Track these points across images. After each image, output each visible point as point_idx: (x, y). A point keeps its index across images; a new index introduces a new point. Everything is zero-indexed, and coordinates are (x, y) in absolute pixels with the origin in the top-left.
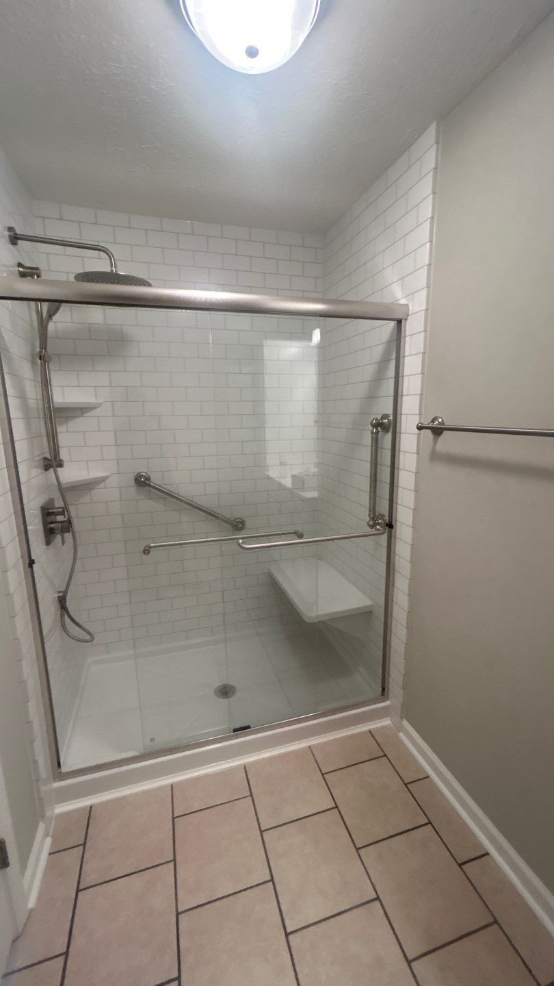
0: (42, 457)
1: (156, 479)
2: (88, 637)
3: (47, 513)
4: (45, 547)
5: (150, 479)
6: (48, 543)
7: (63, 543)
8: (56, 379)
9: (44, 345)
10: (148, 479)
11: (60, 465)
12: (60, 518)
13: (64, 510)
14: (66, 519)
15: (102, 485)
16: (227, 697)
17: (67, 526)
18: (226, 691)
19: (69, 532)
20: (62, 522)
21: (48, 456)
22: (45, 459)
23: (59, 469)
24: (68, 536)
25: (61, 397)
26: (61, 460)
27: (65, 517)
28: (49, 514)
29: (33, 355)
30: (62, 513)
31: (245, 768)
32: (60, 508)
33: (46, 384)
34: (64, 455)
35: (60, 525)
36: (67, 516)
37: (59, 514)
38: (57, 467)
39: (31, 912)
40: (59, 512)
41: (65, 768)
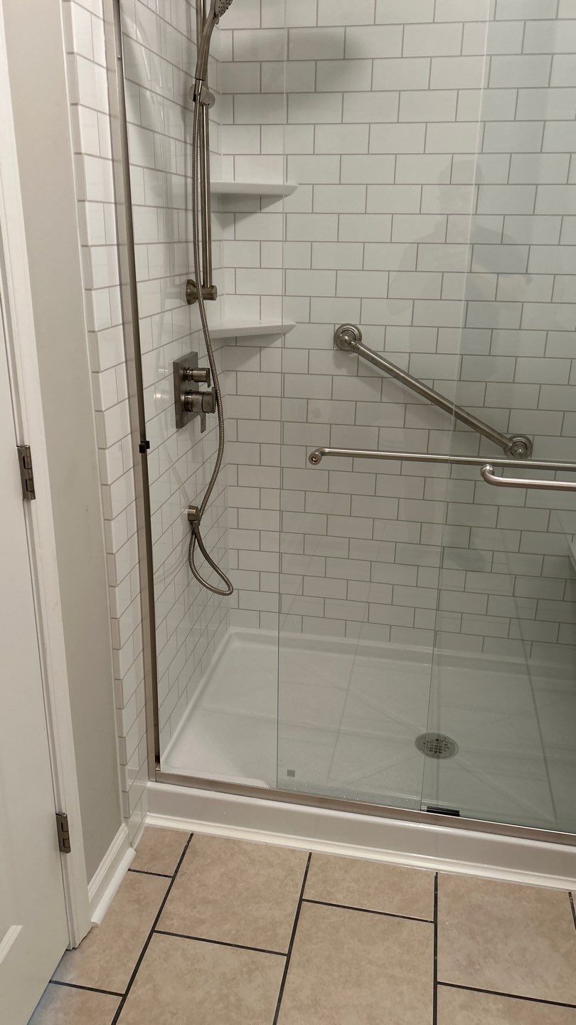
0: (184, 279)
3: (184, 374)
9: (202, 75)
10: (358, 338)
11: (211, 296)
13: (209, 375)
14: (210, 390)
15: (280, 341)
17: (214, 401)
19: (213, 412)
20: (203, 394)
22: (189, 282)
25: (223, 175)
26: (212, 287)
27: (209, 386)
29: (185, 96)
30: (206, 379)
31: (436, 877)
32: (203, 369)
36: (212, 385)
38: (205, 298)
39: (94, 927)
40: (201, 376)
41: (164, 768)
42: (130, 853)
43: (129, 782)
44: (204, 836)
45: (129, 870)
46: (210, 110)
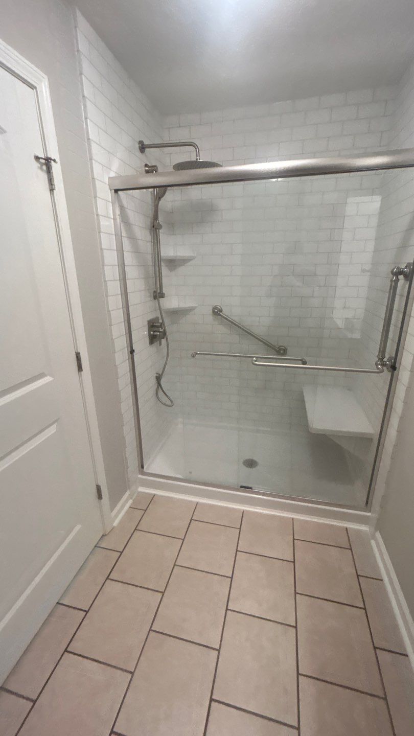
0: (152, 290)
1: (225, 312)
2: (170, 403)
4: (148, 345)
5: (222, 311)
6: (150, 343)
8: (164, 239)
11: (162, 295)
12: (159, 329)
13: (162, 325)
15: (193, 312)
16: (250, 468)
17: (164, 334)
18: (250, 464)
19: (163, 338)
21: (155, 290)
22: (154, 292)
23: (161, 300)
24: (164, 341)
26: (163, 293)
28: (153, 326)
30: (161, 326)
32: (160, 323)
34: (165, 290)
36: (163, 329)
37: (158, 327)
38: (160, 298)
40: (159, 325)
41: (146, 470)
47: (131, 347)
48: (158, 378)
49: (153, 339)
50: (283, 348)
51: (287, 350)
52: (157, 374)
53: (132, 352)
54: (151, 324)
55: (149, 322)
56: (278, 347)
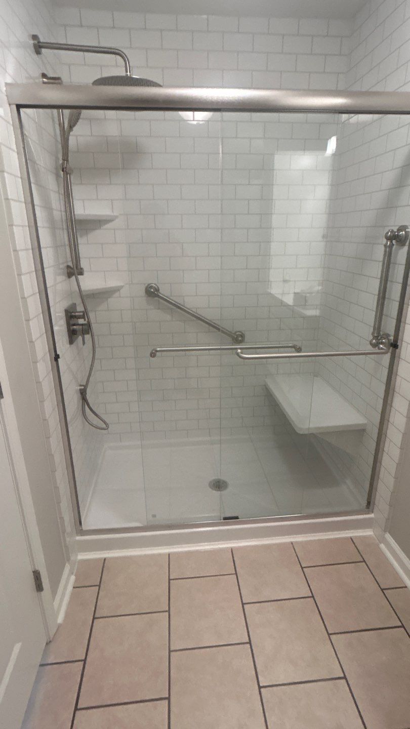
0: (65, 265)
1: (164, 291)
2: (104, 426)
3: (70, 315)
4: (68, 346)
5: (159, 290)
6: (71, 342)
7: (84, 343)
8: (78, 192)
9: (66, 158)
10: (157, 290)
11: (81, 273)
12: (81, 321)
13: (85, 315)
14: (86, 322)
15: (117, 294)
16: (220, 490)
17: (87, 329)
18: (219, 485)
19: (88, 333)
20: (82, 325)
21: (70, 264)
22: (68, 267)
23: (79, 277)
24: (88, 337)
25: (82, 209)
26: (82, 269)
27: (85, 320)
28: (72, 317)
29: (56, 168)
30: (83, 317)
31: (232, 551)
32: (80, 312)
33: (68, 196)
34: (84, 264)
35: (81, 327)
36: (87, 320)
37: (79, 317)
38: (79, 275)
39: (60, 626)
40: (80, 316)
41: (85, 527)
42: (73, 578)
43: (68, 539)
44: (111, 558)
45: (74, 587)
46: (72, 177)
47: (55, 351)
48: (83, 393)
49: (72, 334)
50: (240, 333)
51: (244, 335)
52: (81, 386)
53: (57, 357)
54: (69, 314)
55: (67, 311)
56: (233, 332)
